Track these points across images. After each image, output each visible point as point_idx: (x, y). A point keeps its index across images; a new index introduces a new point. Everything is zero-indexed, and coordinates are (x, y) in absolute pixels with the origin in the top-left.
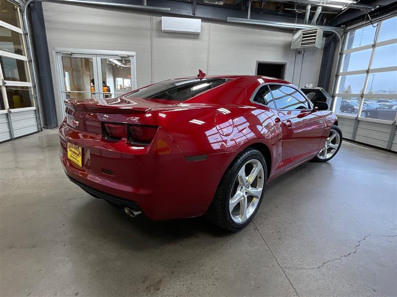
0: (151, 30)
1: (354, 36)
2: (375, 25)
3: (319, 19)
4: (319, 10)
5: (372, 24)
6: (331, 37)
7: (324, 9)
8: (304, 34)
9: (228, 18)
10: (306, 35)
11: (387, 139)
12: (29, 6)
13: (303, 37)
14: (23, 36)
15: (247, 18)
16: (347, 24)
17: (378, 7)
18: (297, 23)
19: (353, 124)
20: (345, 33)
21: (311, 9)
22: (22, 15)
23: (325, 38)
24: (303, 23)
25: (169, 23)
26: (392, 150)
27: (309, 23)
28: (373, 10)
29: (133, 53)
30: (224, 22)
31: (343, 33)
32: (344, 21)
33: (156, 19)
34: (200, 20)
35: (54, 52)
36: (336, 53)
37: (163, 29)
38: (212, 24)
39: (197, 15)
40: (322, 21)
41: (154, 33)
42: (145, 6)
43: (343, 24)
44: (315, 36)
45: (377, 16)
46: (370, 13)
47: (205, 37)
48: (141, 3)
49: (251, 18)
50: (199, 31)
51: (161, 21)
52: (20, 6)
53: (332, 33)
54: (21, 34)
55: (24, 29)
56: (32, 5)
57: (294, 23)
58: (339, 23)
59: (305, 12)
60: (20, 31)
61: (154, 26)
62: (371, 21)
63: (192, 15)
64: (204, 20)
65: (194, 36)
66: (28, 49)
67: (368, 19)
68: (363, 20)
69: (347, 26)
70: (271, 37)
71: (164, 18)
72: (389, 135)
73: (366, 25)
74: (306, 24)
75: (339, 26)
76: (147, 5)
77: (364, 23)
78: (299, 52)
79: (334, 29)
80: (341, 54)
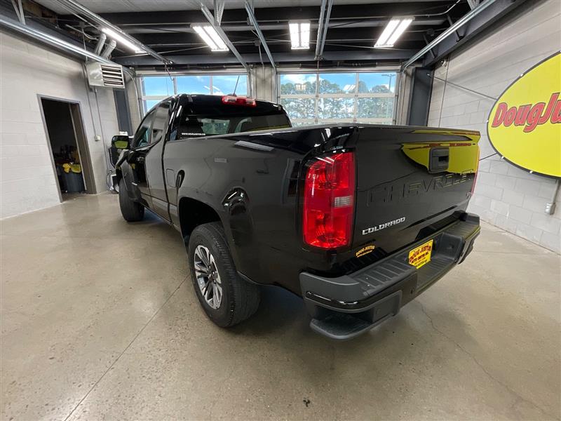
4: (113, 46)
8: (103, 70)
10: (106, 70)
17: (172, 63)
18: (87, 50)
20: (136, 77)
24: (93, 52)
44: (120, 76)
59: (98, 41)
62: (169, 74)
67: (165, 70)
69: (136, 70)
74: (97, 54)
75: (128, 67)
78: (91, 90)
79: (126, 69)
80: (140, 99)
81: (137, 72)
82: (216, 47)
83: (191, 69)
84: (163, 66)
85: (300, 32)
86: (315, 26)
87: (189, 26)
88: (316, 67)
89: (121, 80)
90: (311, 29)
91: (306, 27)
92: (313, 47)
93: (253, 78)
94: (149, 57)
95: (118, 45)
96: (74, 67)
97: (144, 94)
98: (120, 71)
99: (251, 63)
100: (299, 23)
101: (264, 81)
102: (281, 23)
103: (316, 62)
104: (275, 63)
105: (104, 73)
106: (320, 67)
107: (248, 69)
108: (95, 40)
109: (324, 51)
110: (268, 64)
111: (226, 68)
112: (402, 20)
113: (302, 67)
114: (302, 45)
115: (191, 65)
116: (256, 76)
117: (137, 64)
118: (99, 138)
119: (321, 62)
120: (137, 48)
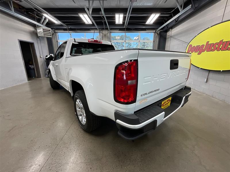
4: (47, 20)
17: (70, 28)
18: (37, 22)
20: (56, 33)
27: (42, 24)
45: (70, 31)
58: (52, 28)
78: (38, 38)
79: (52, 30)
80: (57, 41)
81: (56, 31)
82: (87, 22)
83: (77, 30)
84: (67, 29)
85: (119, 18)
86: (125, 15)
87: (77, 14)
88: (125, 30)
89: (50, 34)
90: (123, 17)
91: (122, 16)
92: (124, 23)
93: (101, 34)
94: (61, 25)
95: (49, 20)
96: (31, 29)
97: (59, 40)
98: (50, 31)
99: (100, 29)
100: (119, 14)
101: (105, 35)
102: (112, 14)
103: (125, 29)
104: (110, 29)
105: (43, 31)
106: (126, 30)
107: (99, 31)
108: (40, 18)
109: (128, 24)
110: (107, 29)
111: (91, 30)
112: (156, 14)
113: (119, 30)
114: (120, 22)
115: (77, 29)
116: (102, 33)
117: (56, 28)
118: (42, 56)
119: (126, 29)
120: (56, 22)
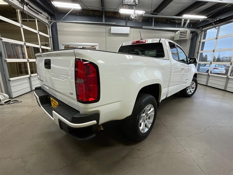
0: (106, 32)
1: (206, 33)
2: (217, 28)
3: (189, 25)
4: (188, 21)
5: (215, 28)
6: (194, 33)
7: (190, 20)
8: (180, 33)
9: (143, 26)
10: (181, 33)
11: (224, 85)
12: (52, 25)
13: (180, 34)
14: (49, 38)
15: (152, 26)
16: (203, 27)
17: (218, 19)
19: (206, 77)
20: (202, 32)
21: (184, 21)
22: (49, 29)
23: (191, 34)
24: (180, 27)
25: (115, 30)
26: (227, 90)
27: (183, 27)
28: (216, 21)
29: (97, 44)
30: (141, 28)
31: (200, 31)
32: (201, 26)
33: (108, 27)
34: (129, 28)
35: (61, 45)
36: (197, 41)
37: (112, 32)
38: (135, 29)
39: (128, 25)
40: (190, 25)
41: (107, 34)
42: (104, 22)
43: (201, 27)
44: (186, 34)
45: (218, 23)
46: (214, 22)
47: (131, 36)
48: (102, 21)
49: (154, 26)
50: (129, 33)
51: (110, 29)
52: (48, 25)
53: (195, 32)
54: (48, 38)
55: (50, 35)
56: (53, 24)
57: (176, 27)
58: (199, 26)
59: (181, 22)
60: (48, 36)
61: (107, 31)
62: (215, 26)
63: (125, 25)
64: (131, 27)
65: (126, 35)
66: (51, 44)
67: (213, 25)
68: (211, 25)
69: (202, 28)
70: (164, 35)
71: (112, 27)
72: (225, 83)
73: (212, 28)
74: (181, 28)
75: (199, 28)
76: (105, 22)
77: (211, 27)
79: (196, 29)
80: (200, 42)
81: (204, 29)
98: (187, 32)
115: (229, 17)
120: (202, 17)
